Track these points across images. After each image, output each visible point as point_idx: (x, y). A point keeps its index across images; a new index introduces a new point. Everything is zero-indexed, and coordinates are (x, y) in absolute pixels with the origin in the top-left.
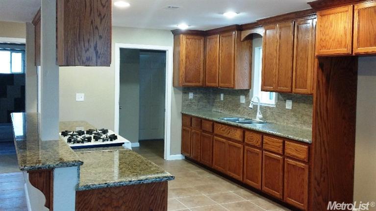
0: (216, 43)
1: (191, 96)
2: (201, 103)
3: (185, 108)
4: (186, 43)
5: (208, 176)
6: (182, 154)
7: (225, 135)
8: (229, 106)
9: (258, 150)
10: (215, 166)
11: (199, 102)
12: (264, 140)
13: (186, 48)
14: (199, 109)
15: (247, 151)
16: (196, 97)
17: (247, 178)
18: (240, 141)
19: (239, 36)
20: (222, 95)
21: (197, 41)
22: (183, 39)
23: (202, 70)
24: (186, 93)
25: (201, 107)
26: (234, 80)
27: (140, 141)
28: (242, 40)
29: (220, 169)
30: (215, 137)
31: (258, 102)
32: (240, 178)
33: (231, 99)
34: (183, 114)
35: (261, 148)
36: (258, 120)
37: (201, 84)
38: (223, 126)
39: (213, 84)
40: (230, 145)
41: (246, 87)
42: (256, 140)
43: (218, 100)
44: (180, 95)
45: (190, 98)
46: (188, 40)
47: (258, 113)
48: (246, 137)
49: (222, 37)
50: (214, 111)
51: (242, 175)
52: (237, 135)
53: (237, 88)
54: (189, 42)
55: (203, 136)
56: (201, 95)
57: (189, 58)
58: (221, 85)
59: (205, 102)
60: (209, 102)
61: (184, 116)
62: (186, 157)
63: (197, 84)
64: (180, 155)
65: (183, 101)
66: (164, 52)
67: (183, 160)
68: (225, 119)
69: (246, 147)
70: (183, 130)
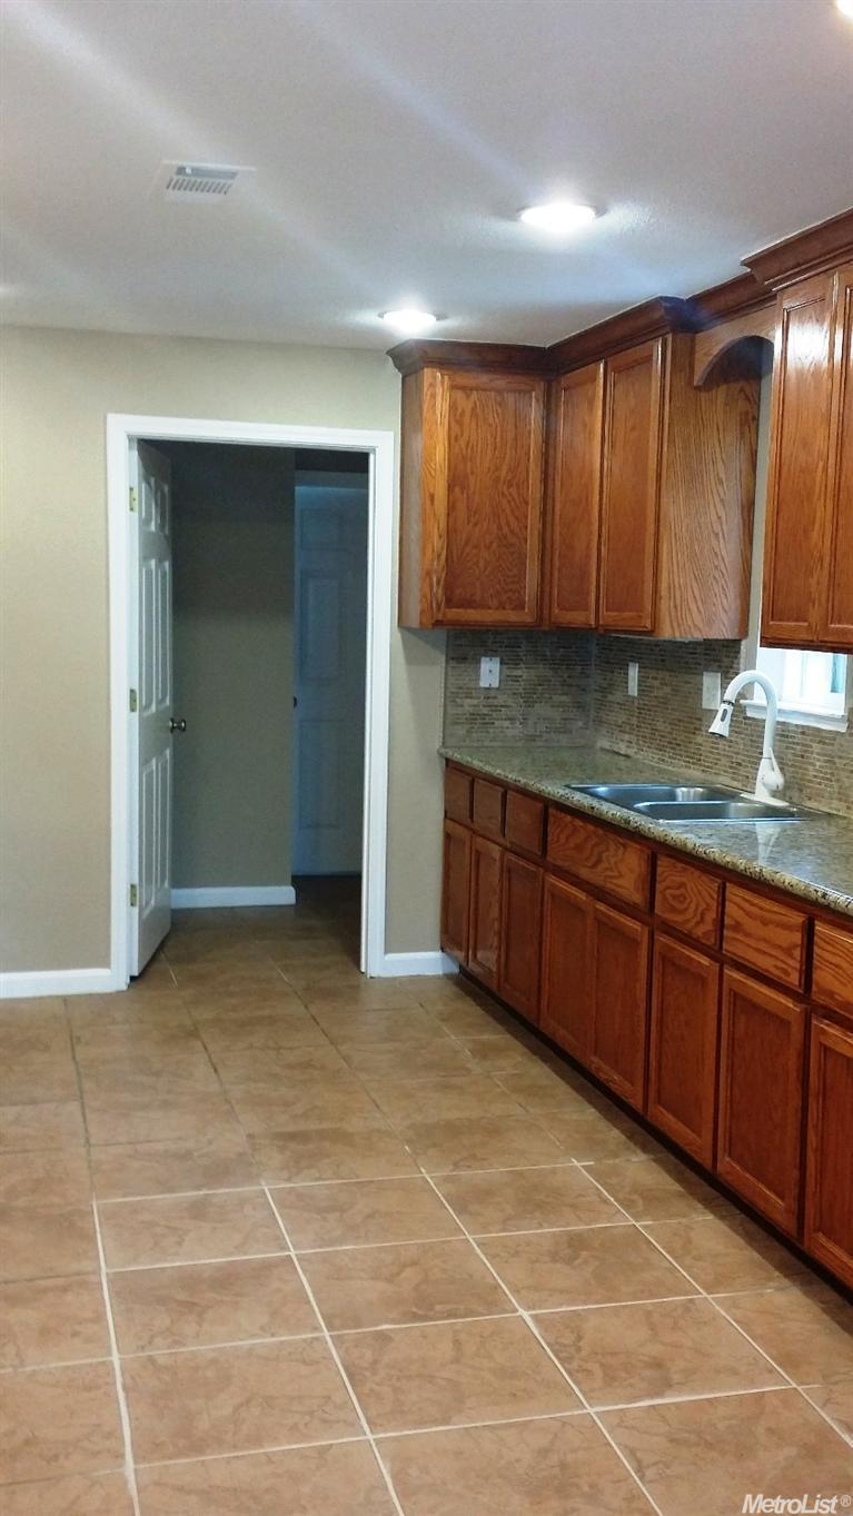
0: (591, 403)
1: (490, 672)
2: (541, 709)
3: (461, 731)
4: (453, 407)
5: (518, 1063)
6: (443, 950)
7: (584, 873)
8: (660, 726)
9: (705, 961)
10: (550, 1026)
11: (529, 703)
12: (729, 907)
13: (452, 439)
14: (532, 738)
15: (664, 959)
16: (516, 679)
17: (659, 1102)
18: (635, 906)
19: (682, 361)
20: (634, 672)
21: (510, 398)
22: (436, 385)
23: (532, 546)
24: (463, 659)
25: (542, 727)
26: (656, 591)
27: (299, 882)
28: (697, 379)
29: (562, 1035)
30: (552, 879)
31: (763, 702)
32: (634, 1096)
33: (667, 690)
34: (447, 760)
35: (717, 954)
36: (762, 796)
37: (526, 616)
39: (577, 618)
40: (602, 923)
42: (692, 902)
43: (617, 696)
44: (436, 672)
45: (484, 683)
46: (460, 395)
47: (764, 763)
48: (659, 887)
49: (618, 370)
50: (603, 749)
51: (640, 1083)
52: (624, 873)
53: (667, 633)
54: (466, 404)
55: (509, 871)
56: (543, 670)
57: (464, 488)
58: (608, 617)
59: (562, 705)
60: (580, 706)
61: (453, 768)
62: (460, 967)
63: (513, 617)
64: (436, 955)
65: (451, 698)
66: (355, 464)
67: (448, 976)
69: (662, 939)
70: (448, 837)
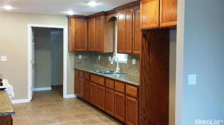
0: (93, 23)
1: (80, 57)
2: (87, 62)
3: (77, 65)
4: (75, 23)
5: (87, 107)
6: (75, 94)
7: (96, 82)
8: (103, 63)
9: (112, 91)
10: (91, 102)
11: (85, 61)
12: (115, 84)
13: (75, 27)
14: (86, 65)
15: (107, 91)
16: (84, 58)
17: (107, 109)
18: (103, 85)
19: (106, 19)
20: (99, 57)
21: (82, 22)
22: (73, 21)
23: (86, 41)
24: (77, 55)
25: (87, 64)
26: (103, 46)
27: (52, 87)
28: (107, 21)
29: (93, 103)
30: (91, 83)
31: (117, 60)
32: (103, 109)
33: (104, 59)
34: (75, 69)
35: (114, 90)
36: (117, 71)
37: (85, 50)
38: (95, 76)
39: (92, 50)
40: (98, 88)
41: (111, 51)
42: (110, 84)
43: (97, 60)
44: (73, 57)
45: (79, 58)
46: (76, 22)
47: (117, 68)
48: (106, 82)
49: (97, 19)
50: (95, 67)
51: (104, 107)
52: (102, 81)
53: (105, 52)
54: (77, 23)
55: (85, 82)
56: (87, 57)
57: (77, 33)
58: (97, 50)
59: (90, 61)
60: (92, 61)
61: (76, 70)
62: (77, 96)
63: (84, 50)
64: (74, 95)
65: (75, 61)
66: (62, 30)
67: (76, 98)
68: (97, 71)
69: (107, 89)
70: (75, 79)
